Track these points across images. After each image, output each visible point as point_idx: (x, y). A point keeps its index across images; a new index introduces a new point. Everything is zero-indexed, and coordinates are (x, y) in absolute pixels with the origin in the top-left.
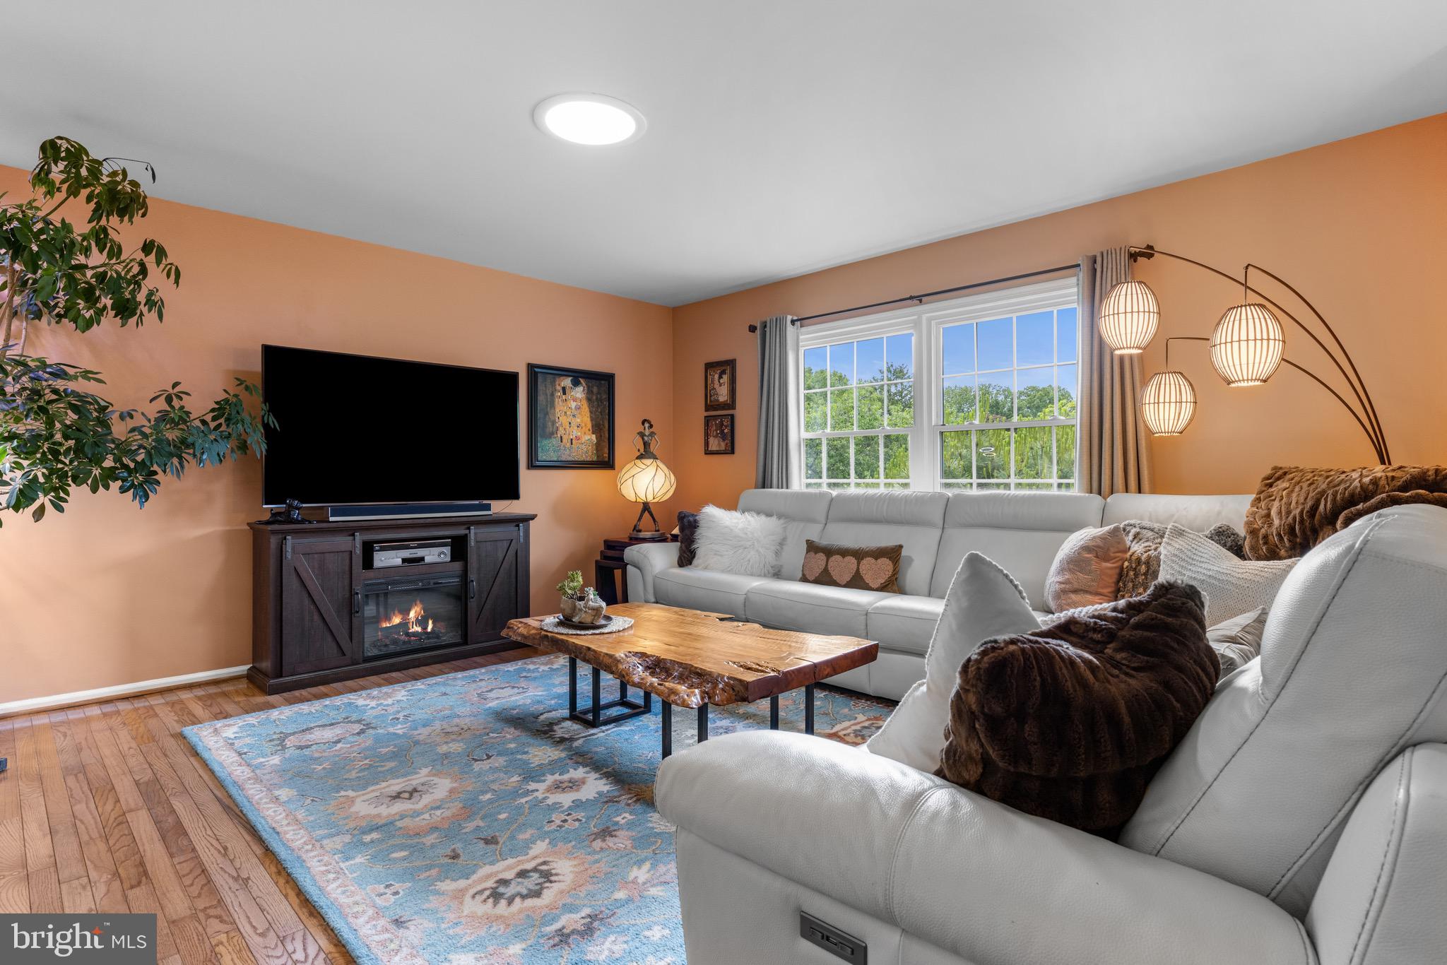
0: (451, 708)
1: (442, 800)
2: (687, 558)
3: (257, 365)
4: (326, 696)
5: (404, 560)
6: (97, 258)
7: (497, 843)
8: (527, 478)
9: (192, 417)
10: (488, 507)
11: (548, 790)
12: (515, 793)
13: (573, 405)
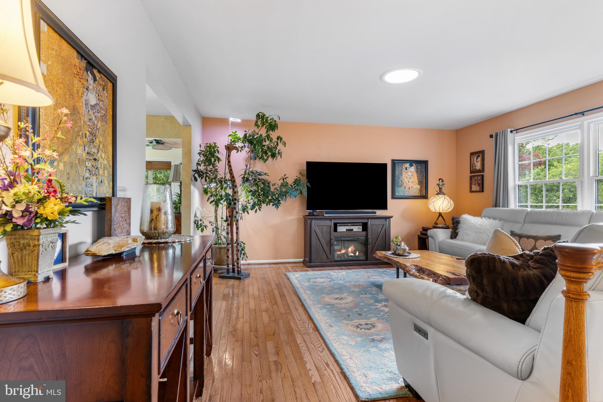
0: (358, 279)
1: (349, 302)
2: (454, 235)
3: (305, 167)
4: (323, 270)
5: (347, 230)
6: (267, 143)
7: (362, 315)
8: (390, 201)
9: (289, 184)
10: (375, 213)
11: (382, 306)
12: (371, 305)
13: (410, 174)
